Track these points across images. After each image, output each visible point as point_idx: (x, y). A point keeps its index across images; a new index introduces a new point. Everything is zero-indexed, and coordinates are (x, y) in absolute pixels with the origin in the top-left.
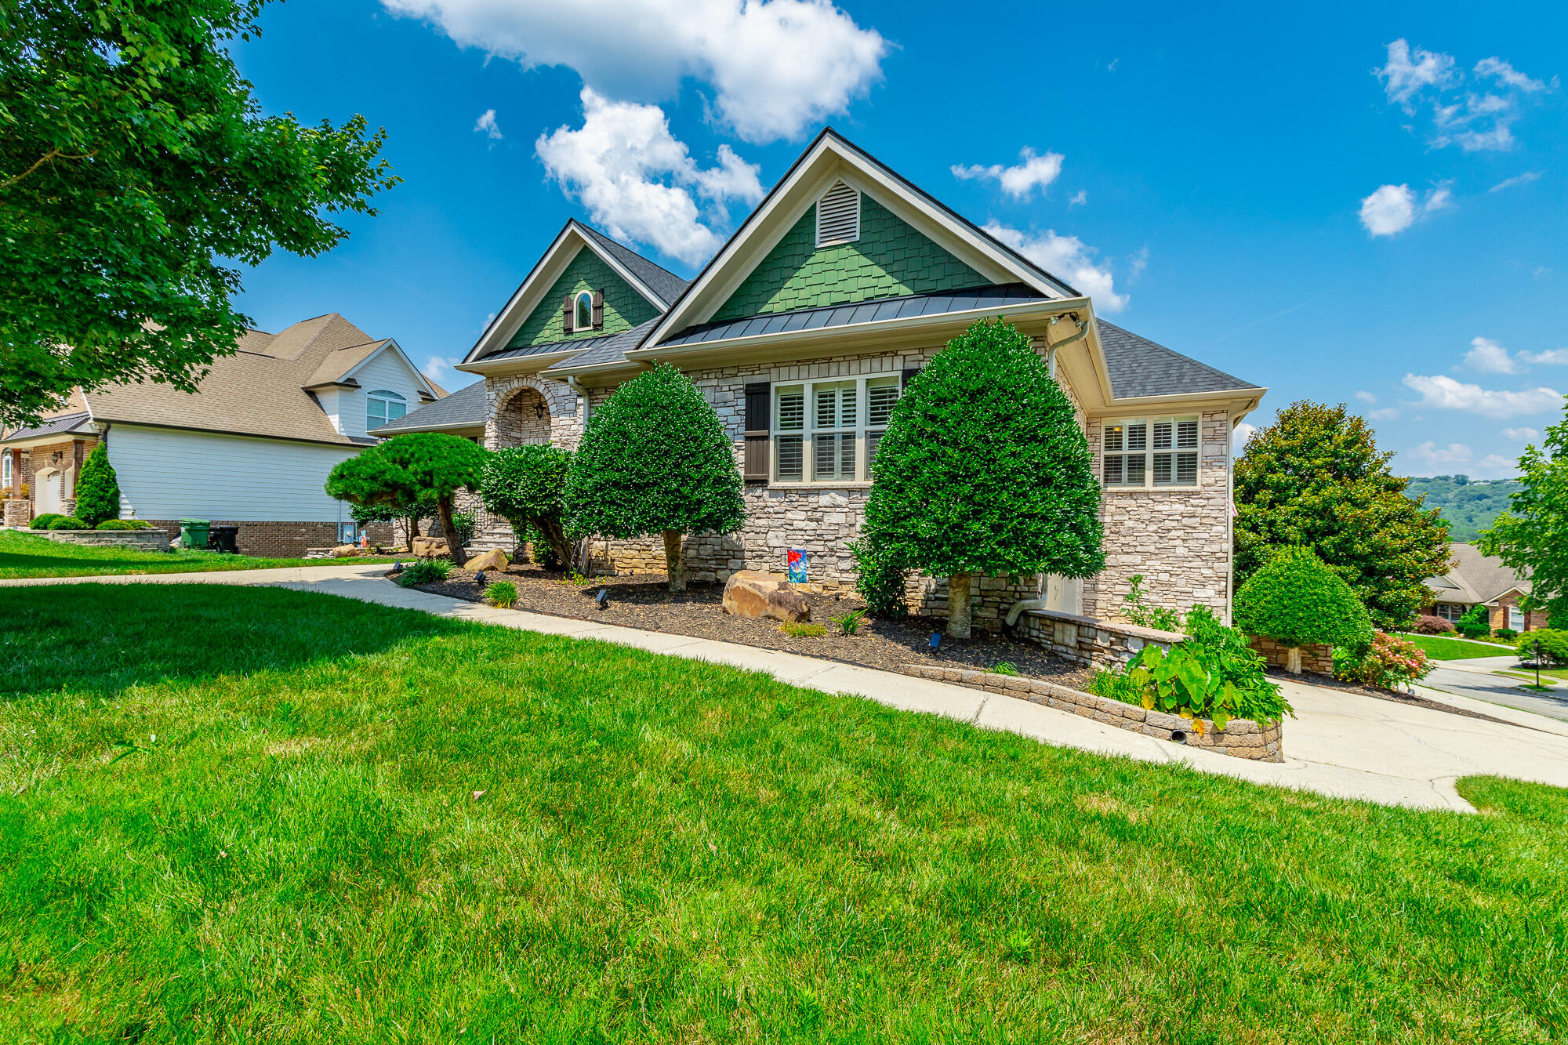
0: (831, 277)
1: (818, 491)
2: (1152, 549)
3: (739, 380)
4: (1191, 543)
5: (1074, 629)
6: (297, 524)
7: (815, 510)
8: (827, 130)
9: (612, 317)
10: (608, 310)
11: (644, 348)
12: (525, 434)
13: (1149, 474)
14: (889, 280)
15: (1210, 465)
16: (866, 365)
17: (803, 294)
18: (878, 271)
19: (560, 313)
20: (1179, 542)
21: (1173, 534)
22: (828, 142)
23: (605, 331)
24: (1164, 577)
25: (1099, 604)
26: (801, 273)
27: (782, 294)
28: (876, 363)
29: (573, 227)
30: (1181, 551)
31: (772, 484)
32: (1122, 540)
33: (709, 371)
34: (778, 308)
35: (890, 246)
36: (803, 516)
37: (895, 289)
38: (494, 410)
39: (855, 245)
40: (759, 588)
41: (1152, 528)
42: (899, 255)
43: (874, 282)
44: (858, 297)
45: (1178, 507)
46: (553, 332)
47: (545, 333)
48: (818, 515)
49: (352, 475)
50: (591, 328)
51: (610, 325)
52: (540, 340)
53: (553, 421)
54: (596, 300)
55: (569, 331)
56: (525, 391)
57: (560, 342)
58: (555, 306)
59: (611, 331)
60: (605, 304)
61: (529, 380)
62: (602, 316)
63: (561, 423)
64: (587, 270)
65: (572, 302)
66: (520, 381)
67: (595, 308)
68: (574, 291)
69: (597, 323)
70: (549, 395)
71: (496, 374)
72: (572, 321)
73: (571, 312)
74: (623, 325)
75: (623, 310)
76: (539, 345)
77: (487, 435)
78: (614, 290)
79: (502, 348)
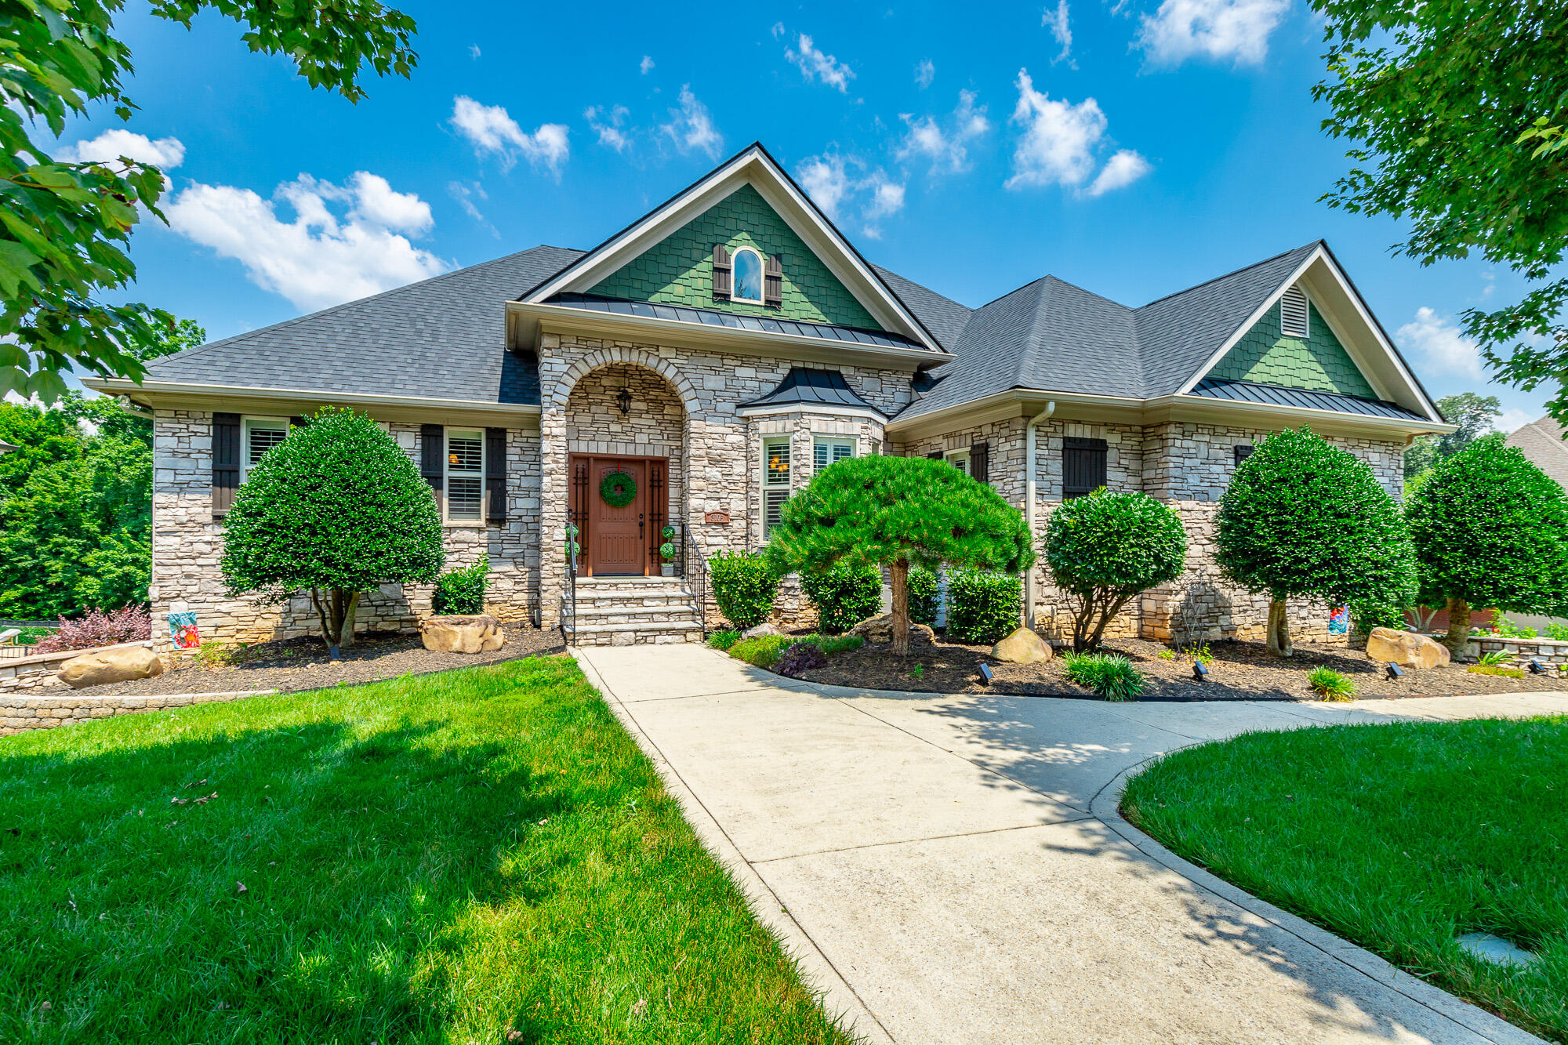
0: (1291, 363)
5: (1477, 646)
10: (786, 285)
14: (1325, 378)
17: (1274, 371)
18: (1319, 367)
19: (705, 265)
22: (1320, 252)
23: (783, 312)
26: (1273, 352)
27: (1258, 367)
29: (756, 155)
33: (1204, 426)
34: (1258, 379)
35: (1326, 350)
37: (1330, 386)
38: (565, 391)
39: (1306, 341)
42: (1330, 359)
43: (1318, 376)
46: (689, 291)
47: (676, 290)
50: (762, 303)
51: (791, 307)
52: (666, 298)
53: (694, 425)
54: (769, 267)
55: (724, 298)
56: (611, 370)
57: (706, 311)
58: (696, 254)
59: (794, 316)
60: (784, 278)
61: (644, 355)
62: (778, 292)
63: (709, 430)
64: (754, 219)
65: (727, 256)
66: (625, 352)
67: (767, 277)
68: (730, 243)
69: (773, 298)
70: (685, 386)
71: (571, 332)
72: (727, 285)
73: (728, 271)
74: (812, 313)
75: (813, 292)
76: (664, 304)
77: (546, 431)
78: (796, 261)
79: (582, 290)
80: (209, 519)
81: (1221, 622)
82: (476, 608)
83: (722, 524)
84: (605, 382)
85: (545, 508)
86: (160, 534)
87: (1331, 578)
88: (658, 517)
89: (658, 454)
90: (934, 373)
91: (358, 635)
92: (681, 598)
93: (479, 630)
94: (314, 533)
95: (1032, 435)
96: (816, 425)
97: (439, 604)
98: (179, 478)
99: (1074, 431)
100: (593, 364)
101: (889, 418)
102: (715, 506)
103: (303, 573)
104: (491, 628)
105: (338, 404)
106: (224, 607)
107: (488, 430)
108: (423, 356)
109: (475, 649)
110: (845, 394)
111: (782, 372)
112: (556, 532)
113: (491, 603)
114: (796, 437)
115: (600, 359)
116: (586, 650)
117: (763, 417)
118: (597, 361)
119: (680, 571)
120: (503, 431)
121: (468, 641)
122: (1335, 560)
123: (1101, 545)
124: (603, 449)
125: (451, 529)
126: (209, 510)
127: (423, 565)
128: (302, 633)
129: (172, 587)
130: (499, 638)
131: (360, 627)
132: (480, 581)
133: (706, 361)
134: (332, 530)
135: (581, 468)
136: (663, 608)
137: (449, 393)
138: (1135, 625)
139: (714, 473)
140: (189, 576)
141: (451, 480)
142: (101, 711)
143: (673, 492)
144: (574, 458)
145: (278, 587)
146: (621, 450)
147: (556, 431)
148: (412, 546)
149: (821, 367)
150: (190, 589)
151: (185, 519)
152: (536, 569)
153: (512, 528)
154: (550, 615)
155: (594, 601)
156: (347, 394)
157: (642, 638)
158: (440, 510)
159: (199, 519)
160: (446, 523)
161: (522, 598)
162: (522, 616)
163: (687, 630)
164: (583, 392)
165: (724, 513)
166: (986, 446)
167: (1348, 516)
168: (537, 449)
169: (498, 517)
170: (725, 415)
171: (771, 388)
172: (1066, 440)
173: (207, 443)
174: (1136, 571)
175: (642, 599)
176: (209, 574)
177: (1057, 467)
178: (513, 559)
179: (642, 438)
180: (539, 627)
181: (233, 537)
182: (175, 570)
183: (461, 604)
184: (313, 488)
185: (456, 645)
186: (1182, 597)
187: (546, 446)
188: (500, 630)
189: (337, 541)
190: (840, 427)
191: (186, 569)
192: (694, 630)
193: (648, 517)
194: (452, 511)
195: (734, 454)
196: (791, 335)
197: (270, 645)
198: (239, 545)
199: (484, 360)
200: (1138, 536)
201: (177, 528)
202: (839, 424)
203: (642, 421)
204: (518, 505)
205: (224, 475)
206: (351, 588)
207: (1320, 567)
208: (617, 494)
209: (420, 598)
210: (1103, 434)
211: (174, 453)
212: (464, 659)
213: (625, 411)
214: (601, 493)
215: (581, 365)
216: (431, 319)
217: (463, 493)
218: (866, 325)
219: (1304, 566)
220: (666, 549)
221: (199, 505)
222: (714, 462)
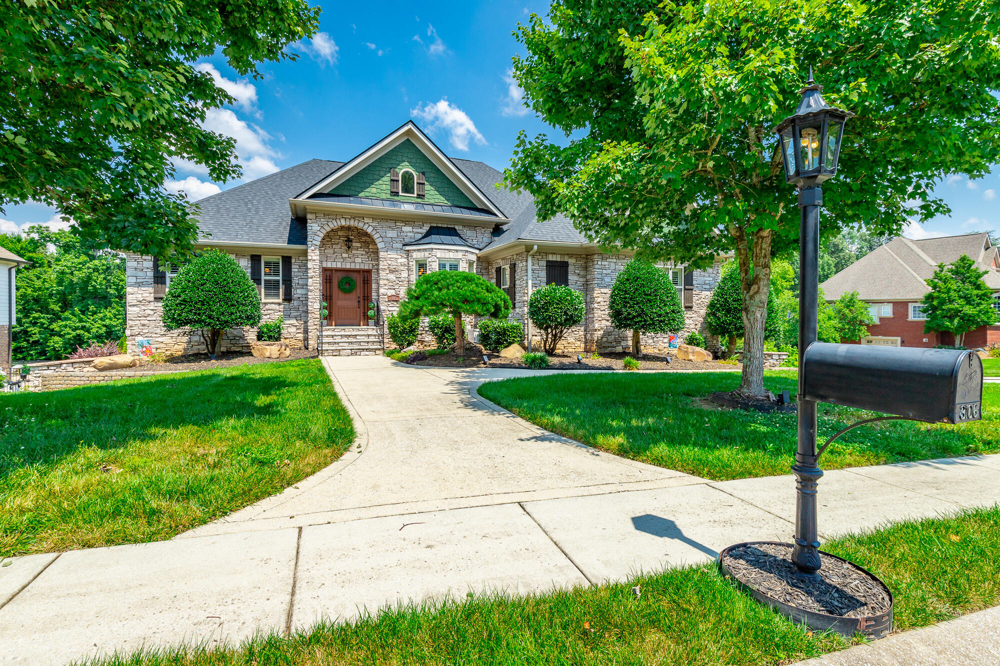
9: (432, 193)
10: (428, 187)
19: (387, 179)
23: (426, 200)
29: (410, 126)
38: (319, 239)
46: (379, 191)
47: (372, 190)
50: (415, 195)
51: (430, 197)
52: (367, 194)
53: (381, 254)
54: (419, 178)
55: (396, 194)
56: (342, 228)
57: (387, 200)
58: (382, 173)
59: (432, 201)
60: (426, 183)
61: (357, 221)
62: (423, 190)
63: (389, 256)
64: (411, 156)
65: (397, 174)
66: (348, 221)
67: (418, 183)
68: (399, 167)
69: (421, 193)
70: (377, 235)
71: (320, 211)
72: (397, 188)
73: (398, 181)
74: (441, 200)
75: (440, 190)
76: (367, 197)
77: (309, 258)
78: (432, 175)
79: (326, 192)
80: (152, 299)
81: (622, 344)
82: (278, 339)
83: (396, 301)
84: (340, 233)
85: (309, 293)
86: (130, 306)
87: (641, 321)
88: (367, 298)
89: (366, 267)
90: (505, 227)
91: (223, 353)
92: (375, 335)
93: (278, 348)
94: (203, 305)
95: (530, 259)
96: (439, 254)
97: (260, 337)
98: (138, 280)
99: (551, 258)
100: (332, 226)
101: (480, 250)
102: (392, 292)
103: (199, 321)
104: (283, 347)
105: (212, 246)
106: (160, 339)
107: (283, 257)
108: (251, 221)
109: (276, 356)
110: (456, 239)
111: (426, 228)
112: (315, 305)
113: (285, 338)
114: (430, 260)
115: (335, 224)
116: (327, 358)
117: (415, 250)
118: (334, 225)
119: (377, 324)
120: (290, 258)
121: (272, 352)
122: (642, 313)
123: (543, 308)
124: (339, 266)
125: (266, 304)
126: (152, 295)
127: (252, 319)
128: (196, 352)
129: (136, 330)
130: (288, 352)
131: (223, 349)
132: (279, 327)
133: (388, 224)
134: (211, 303)
135: (328, 275)
136: (366, 339)
137: (263, 240)
138: (583, 345)
139: (392, 277)
140: (144, 325)
141: (265, 281)
142: (116, 378)
143: (374, 286)
144: (325, 270)
145: (187, 328)
146: (348, 266)
147: (314, 258)
148: (247, 310)
149: (446, 226)
150: (144, 331)
151: (141, 299)
152: (306, 322)
153: (295, 303)
154: (312, 343)
155: (333, 336)
156: (215, 241)
157: (354, 352)
158: (260, 294)
159: (148, 299)
160: (263, 301)
161: (301, 336)
162: (300, 344)
163: (376, 349)
164: (328, 239)
165: (397, 296)
166: (515, 264)
167: (650, 295)
168: (306, 265)
169: (288, 298)
170: (397, 249)
171: (420, 236)
172: (548, 262)
173: (151, 264)
174: (556, 318)
175: (356, 335)
176: (152, 324)
177: (543, 274)
178: (296, 318)
179: (358, 260)
180: (307, 349)
181: (167, 306)
182: (138, 322)
183: (270, 338)
184: (202, 285)
185: (268, 354)
186: (602, 332)
187: (310, 265)
188: (288, 349)
189: (214, 308)
190: (451, 255)
191: (142, 322)
192: (379, 349)
193: (362, 298)
194: (266, 295)
195: (402, 268)
196: (428, 211)
197: (182, 356)
198: (170, 310)
199: (281, 223)
200: (557, 304)
201: (138, 303)
202: (451, 253)
203: (358, 252)
204: (297, 292)
205: (159, 279)
206: (220, 328)
207: (637, 316)
208: (347, 287)
209: (251, 335)
210: (566, 259)
211: (136, 269)
212: (271, 360)
213: (349, 248)
214: (339, 287)
215: (326, 227)
216: (255, 202)
217: (272, 287)
218: (468, 205)
219: (631, 316)
220: (371, 313)
221: (148, 293)
222: (391, 272)
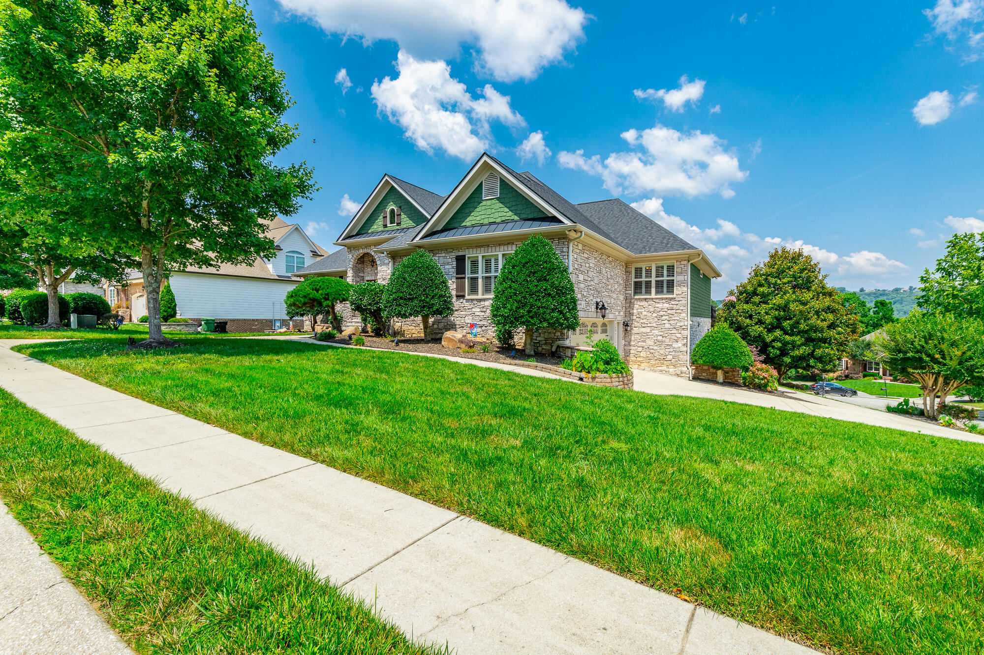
0: (489, 212)
1: (484, 300)
2: (654, 325)
3: (453, 254)
4: (671, 322)
6: (253, 320)
7: (483, 307)
8: (484, 153)
9: (405, 220)
10: (403, 216)
11: (415, 241)
12: (366, 274)
13: (653, 290)
14: (510, 213)
15: (679, 285)
16: (502, 247)
17: (478, 218)
18: (506, 210)
19: (381, 217)
20: (666, 322)
21: (664, 318)
22: (485, 158)
23: (402, 226)
24: (660, 338)
25: (632, 352)
26: (477, 210)
27: (470, 218)
28: (506, 247)
29: (386, 177)
30: (667, 326)
31: (467, 297)
32: (642, 321)
33: (442, 250)
34: (468, 224)
35: (511, 200)
36: (479, 310)
37: (512, 217)
38: (351, 263)
39: (498, 199)
40: (455, 337)
41: (655, 315)
42: (514, 203)
43: (505, 214)
44: (499, 220)
45: (666, 305)
46: (378, 226)
47: (375, 227)
48: (484, 310)
49: (296, 295)
50: (396, 224)
51: (404, 223)
52: (371, 230)
53: (379, 269)
54: (397, 211)
55: (386, 226)
57: (382, 231)
58: (379, 214)
59: (405, 226)
60: (402, 213)
61: (368, 249)
62: (401, 219)
63: (382, 269)
64: (394, 197)
65: (387, 212)
67: (398, 215)
68: (388, 207)
69: (398, 222)
70: (376, 256)
72: (387, 221)
73: (387, 217)
74: (410, 223)
75: (410, 215)
76: (371, 233)
78: (405, 206)
79: (355, 234)
147: (350, 275)
170: (386, 264)
187: (348, 279)
215: (354, 255)
